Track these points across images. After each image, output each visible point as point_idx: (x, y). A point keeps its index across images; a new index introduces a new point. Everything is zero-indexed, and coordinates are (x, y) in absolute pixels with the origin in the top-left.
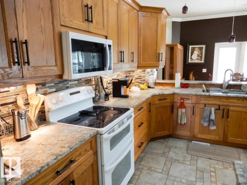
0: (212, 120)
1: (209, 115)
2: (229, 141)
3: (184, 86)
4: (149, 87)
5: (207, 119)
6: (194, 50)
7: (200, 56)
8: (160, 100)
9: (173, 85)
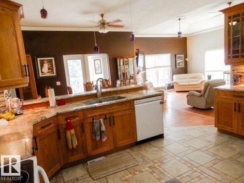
0: (103, 131)
1: (99, 127)
2: (119, 146)
3: (60, 103)
4: (16, 115)
5: (99, 133)
6: (44, 63)
7: (50, 69)
8: (42, 127)
9: (47, 104)
